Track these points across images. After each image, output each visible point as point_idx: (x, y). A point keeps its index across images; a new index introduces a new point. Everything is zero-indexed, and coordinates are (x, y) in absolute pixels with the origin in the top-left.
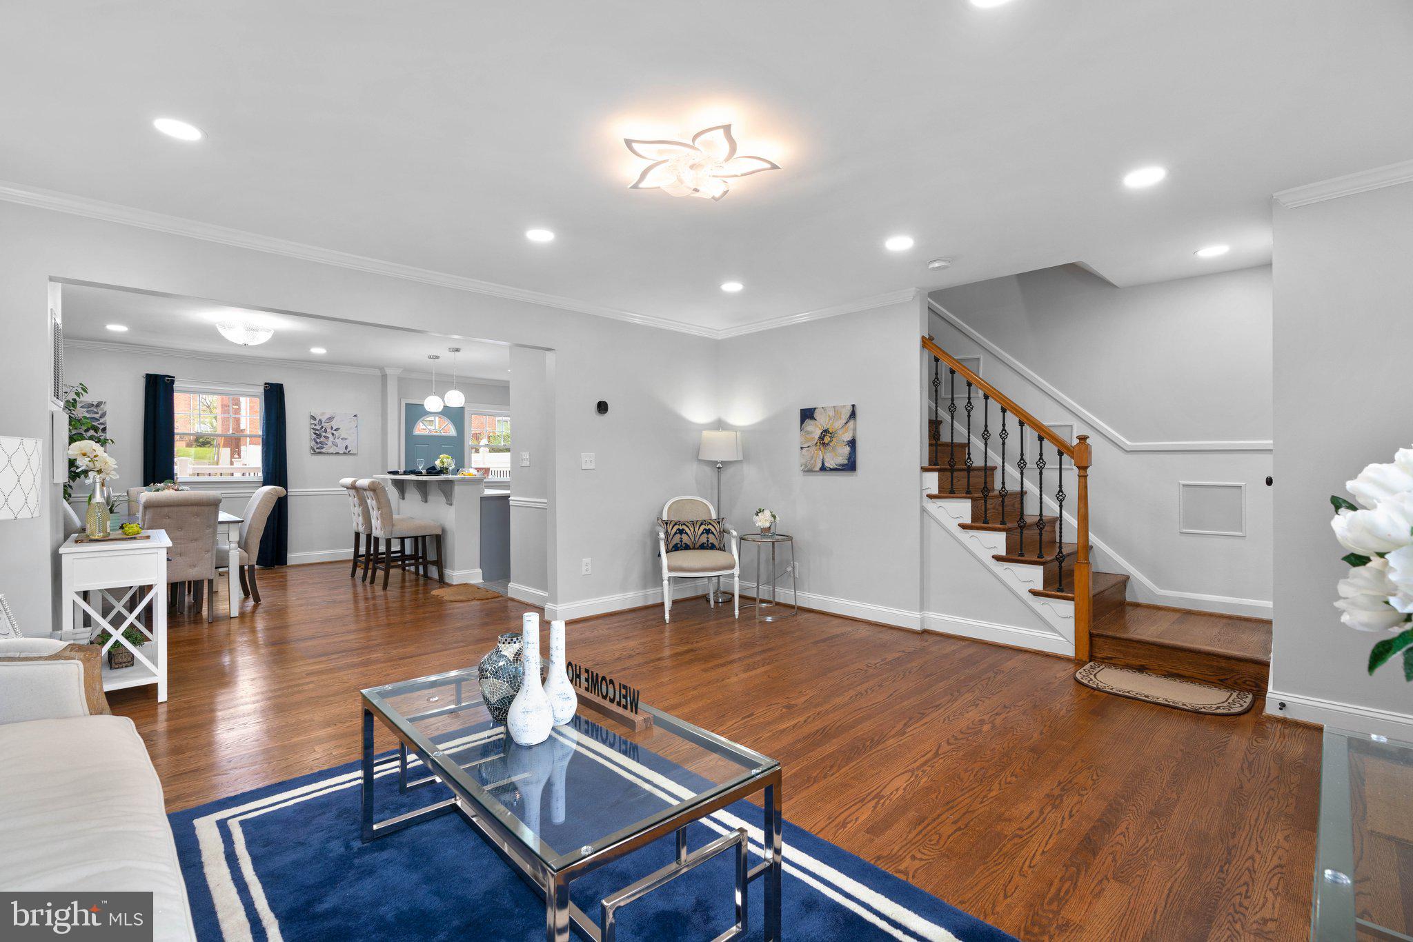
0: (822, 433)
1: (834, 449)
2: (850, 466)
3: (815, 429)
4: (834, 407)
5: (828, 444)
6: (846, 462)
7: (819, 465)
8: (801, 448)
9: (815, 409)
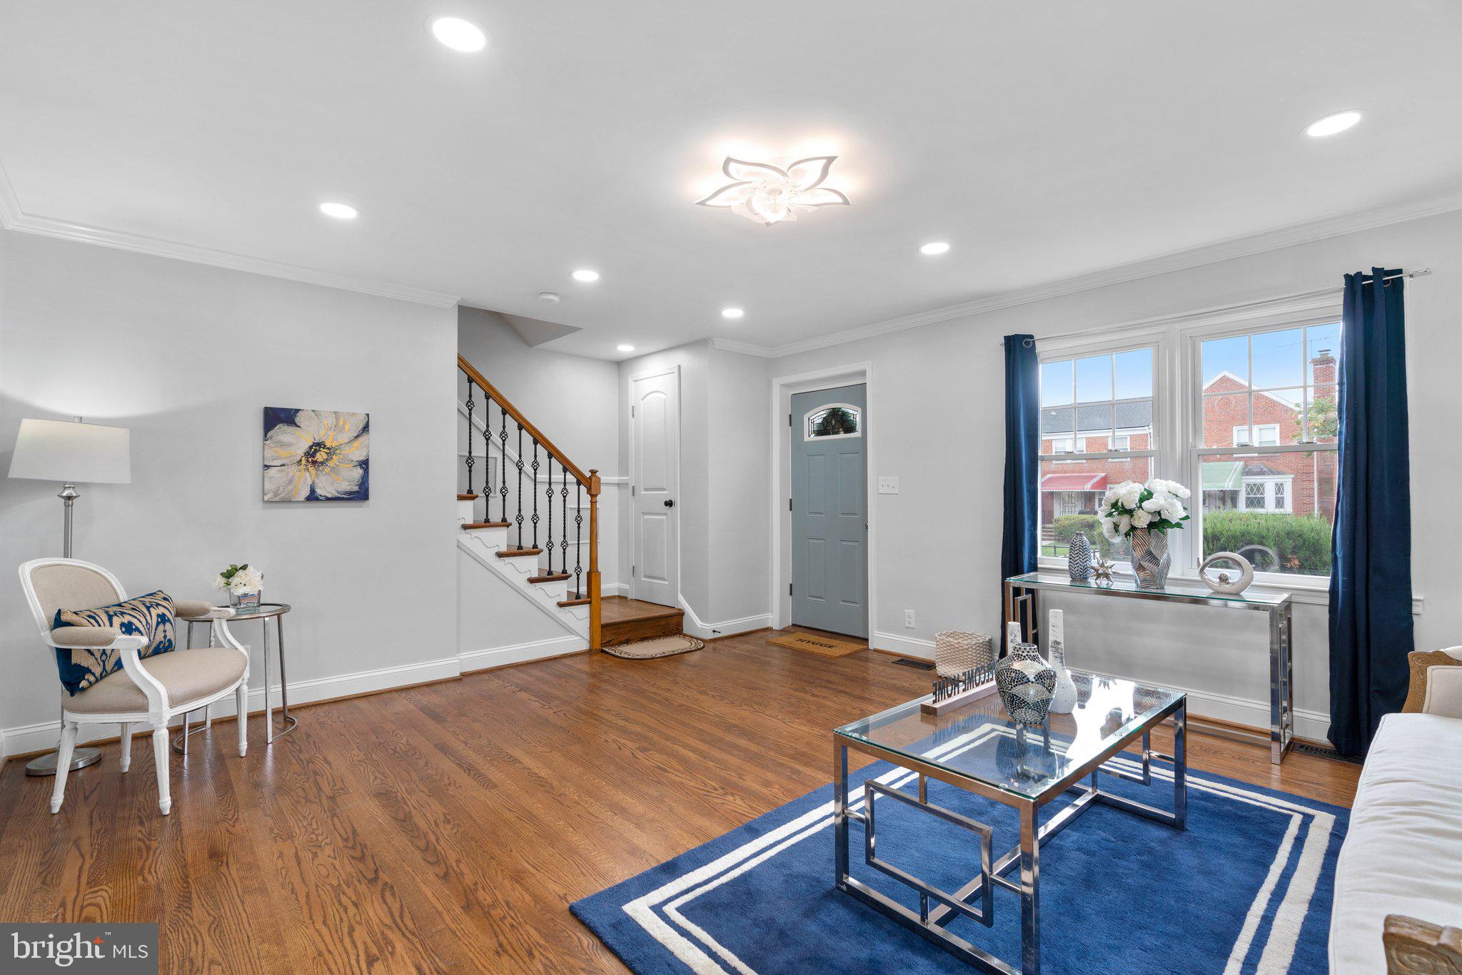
0: (311, 447)
1: (334, 470)
2: (361, 494)
3: (295, 441)
4: (335, 413)
5: (322, 463)
6: (356, 488)
7: (306, 492)
8: (265, 466)
9: (297, 411)
